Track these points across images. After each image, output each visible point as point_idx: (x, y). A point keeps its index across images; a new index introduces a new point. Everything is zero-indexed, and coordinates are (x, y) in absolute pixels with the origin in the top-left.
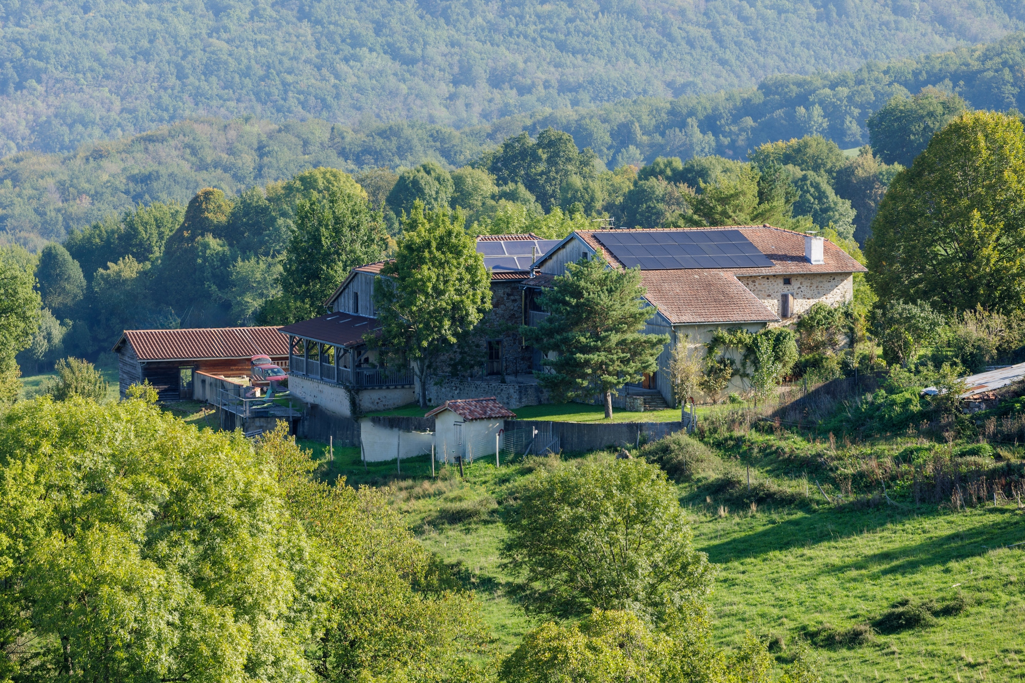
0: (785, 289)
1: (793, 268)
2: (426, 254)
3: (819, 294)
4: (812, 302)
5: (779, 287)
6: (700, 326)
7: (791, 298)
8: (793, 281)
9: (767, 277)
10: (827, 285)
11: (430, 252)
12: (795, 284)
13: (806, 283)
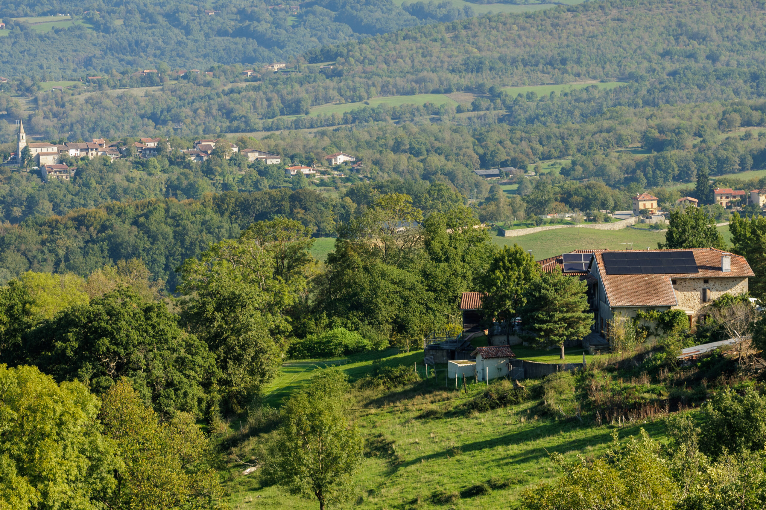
0: (705, 286)
1: (710, 274)
2: (501, 264)
3: (726, 289)
4: (722, 293)
5: (702, 285)
6: (628, 308)
7: (708, 291)
8: (710, 281)
9: (694, 279)
10: (731, 283)
11: (504, 263)
12: (711, 283)
13: (718, 282)
